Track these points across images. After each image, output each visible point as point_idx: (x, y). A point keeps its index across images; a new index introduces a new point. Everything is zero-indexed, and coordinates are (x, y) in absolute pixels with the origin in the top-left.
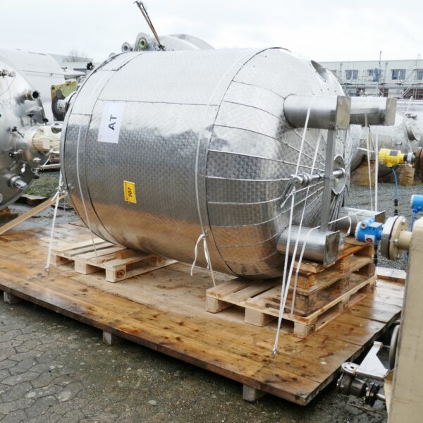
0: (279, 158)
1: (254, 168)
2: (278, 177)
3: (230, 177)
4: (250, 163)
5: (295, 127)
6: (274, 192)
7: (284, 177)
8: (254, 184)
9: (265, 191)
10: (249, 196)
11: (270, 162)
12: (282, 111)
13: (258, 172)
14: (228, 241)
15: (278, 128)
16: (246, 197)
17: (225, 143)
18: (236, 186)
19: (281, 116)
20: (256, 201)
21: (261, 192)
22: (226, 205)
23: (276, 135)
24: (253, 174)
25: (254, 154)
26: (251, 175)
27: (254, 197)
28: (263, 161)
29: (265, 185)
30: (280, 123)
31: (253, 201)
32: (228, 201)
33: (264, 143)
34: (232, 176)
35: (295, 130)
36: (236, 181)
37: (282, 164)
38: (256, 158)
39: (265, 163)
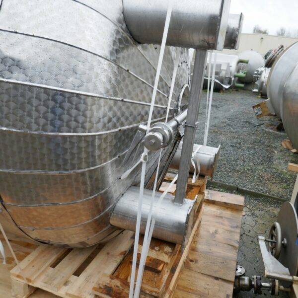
0: (115, 94)
1: (74, 112)
2: (115, 126)
3: (29, 127)
4: (67, 105)
5: (139, 43)
6: (108, 150)
7: (122, 125)
8: (74, 140)
9: (93, 151)
10: (65, 161)
11: (102, 102)
12: (120, 12)
13: (81, 119)
14: (34, 222)
15: (114, 43)
16: (61, 162)
17: (16, 64)
18: (42, 144)
19: (119, 21)
20: (79, 168)
21: (87, 153)
22: (26, 175)
23: (111, 53)
24: (73, 124)
25: (73, 88)
26: (68, 126)
27: (75, 162)
28: (89, 101)
29: (93, 141)
30: (118, 32)
31: (73, 169)
32: (29, 169)
33: (91, 68)
34: (34, 126)
35: (139, 47)
36: (41, 136)
37: (120, 103)
38: (78, 95)
39: (93, 104)
